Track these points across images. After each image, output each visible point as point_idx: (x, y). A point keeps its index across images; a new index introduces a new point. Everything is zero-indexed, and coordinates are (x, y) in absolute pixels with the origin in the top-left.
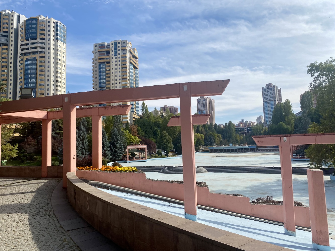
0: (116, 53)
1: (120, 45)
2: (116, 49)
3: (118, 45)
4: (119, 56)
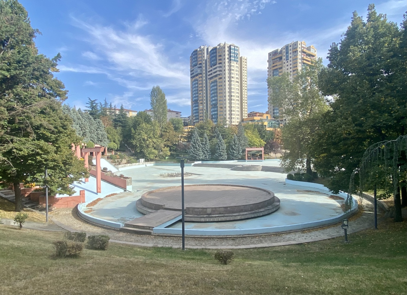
0: (287, 57)
2: (287, 53)
4: (290, 59)
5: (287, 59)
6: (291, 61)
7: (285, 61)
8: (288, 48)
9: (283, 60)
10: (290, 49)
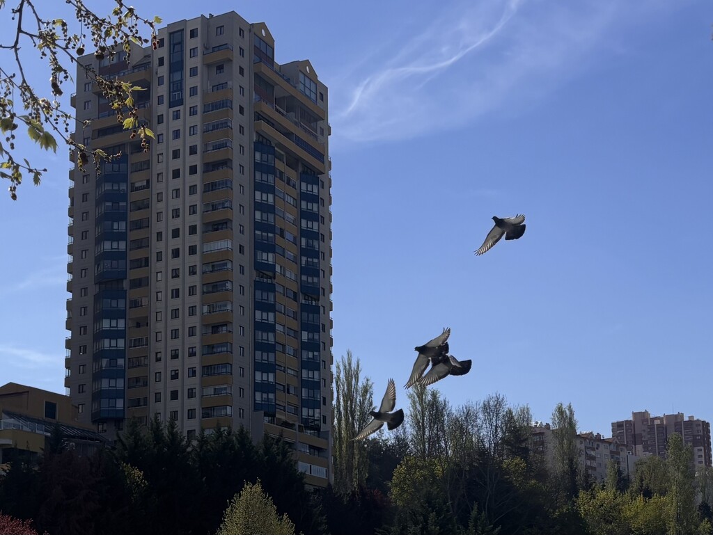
0: (176, 88)
1: (196, 43)
2: (176, 66)
3: (190, 43)
4: (190, 101)
5: (176, 102)
6: (193, 112)
7: (163, 109)
8: (181, 43)
9: (155, 101)
10: (193, 50)
